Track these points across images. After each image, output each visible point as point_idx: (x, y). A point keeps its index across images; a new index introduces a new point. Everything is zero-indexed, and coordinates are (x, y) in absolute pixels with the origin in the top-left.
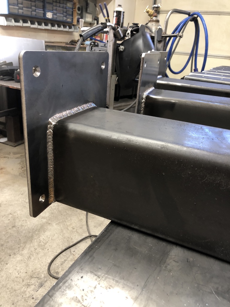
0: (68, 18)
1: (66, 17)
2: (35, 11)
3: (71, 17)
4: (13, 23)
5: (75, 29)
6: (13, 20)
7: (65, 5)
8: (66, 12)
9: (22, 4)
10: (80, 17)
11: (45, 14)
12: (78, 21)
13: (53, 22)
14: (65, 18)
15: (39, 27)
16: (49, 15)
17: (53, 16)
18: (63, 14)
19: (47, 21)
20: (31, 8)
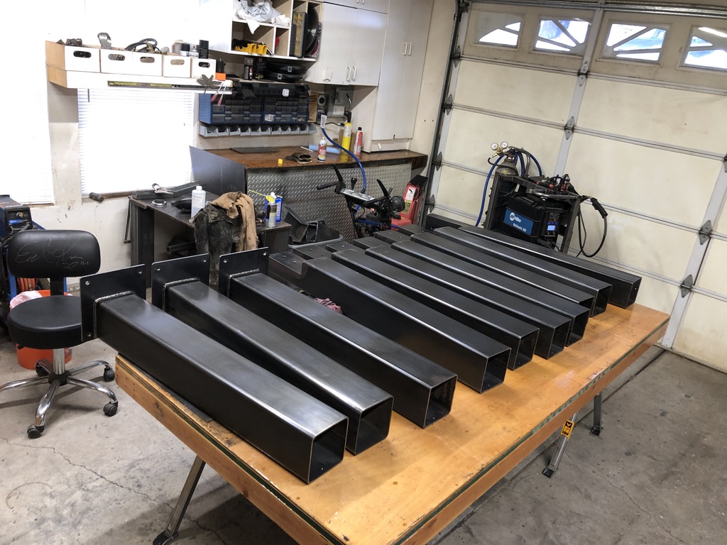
0: (299, 118)
1: (296, 117)
2: (249, 116)
3: (305, 116)
4: (217, 133)
5: (311, 129)
6: (217, 130)
7: (296, 103)
8: (296, 111)
9: (230, 110)
10: (322, 111)
11: (262, 118)
12: (319, 117)
13: (274, 126)
14: (294, 119)
15: (254, 134)
16: (269, 118)
17: (275, 119)
18: (291, 114)
19: (265, 126)
20: (243, 113)
